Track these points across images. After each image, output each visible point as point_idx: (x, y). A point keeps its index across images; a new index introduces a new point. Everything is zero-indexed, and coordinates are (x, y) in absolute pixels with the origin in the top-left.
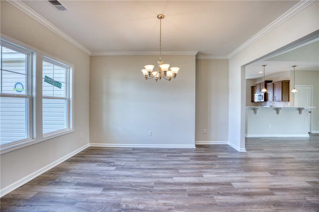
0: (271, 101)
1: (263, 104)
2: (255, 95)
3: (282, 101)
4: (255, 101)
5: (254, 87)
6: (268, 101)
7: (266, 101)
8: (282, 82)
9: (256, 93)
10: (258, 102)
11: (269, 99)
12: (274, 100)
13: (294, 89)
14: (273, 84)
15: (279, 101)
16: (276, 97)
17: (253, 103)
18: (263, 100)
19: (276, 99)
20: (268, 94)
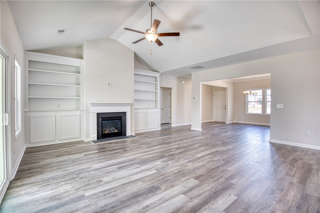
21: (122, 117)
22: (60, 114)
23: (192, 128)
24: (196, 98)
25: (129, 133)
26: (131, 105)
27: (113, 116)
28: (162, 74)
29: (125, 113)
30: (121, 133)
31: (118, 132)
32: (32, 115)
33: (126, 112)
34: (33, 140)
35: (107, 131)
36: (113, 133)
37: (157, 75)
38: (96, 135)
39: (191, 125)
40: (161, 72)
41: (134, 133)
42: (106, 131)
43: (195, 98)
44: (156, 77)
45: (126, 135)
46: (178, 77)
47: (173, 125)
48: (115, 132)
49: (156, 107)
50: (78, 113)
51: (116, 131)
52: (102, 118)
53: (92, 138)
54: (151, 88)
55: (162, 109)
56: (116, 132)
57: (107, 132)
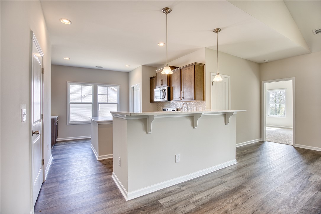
0: (178, 99)
1: (166, 105)
2: (155, 90)
3: (195, 99)
4: (155, 100)
5: (154, 78)
6: (174, 100)
7: (170, 101)
8: (194, 66)
9: (156, 87)
10: (159, 102)
11: (174, 97)
12: (182, 98)
13: (218, 74)
14: (181, 70)
15: (191, 100)
16: (185, 93)
17: (152, 103)
18: (166, 99)
19: (185, 97)
20: (174, 88)
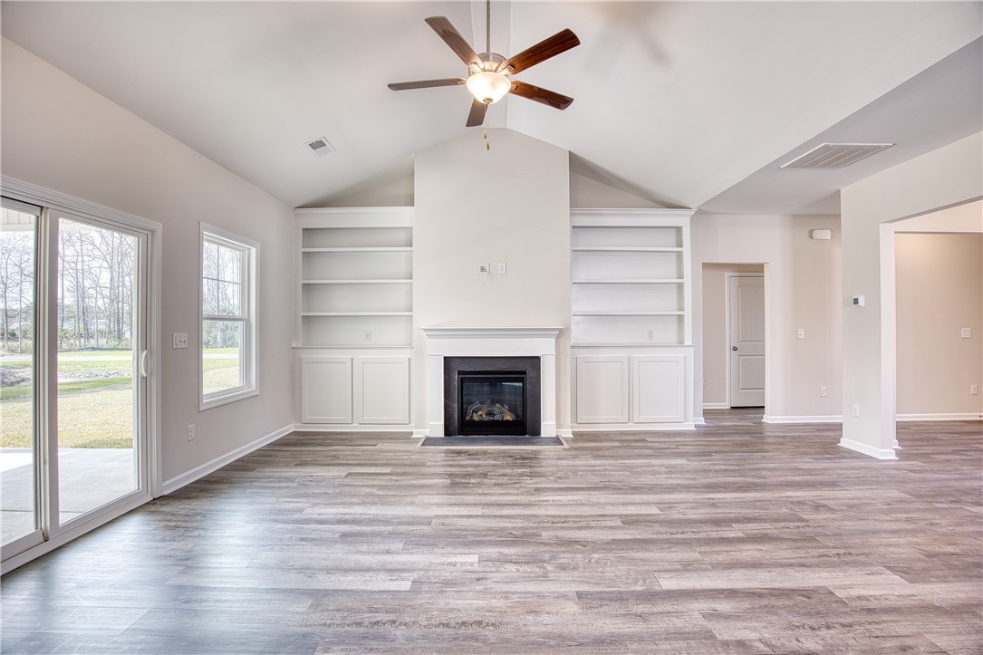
21: (524, 373)
22: (361, 356)
23: (845, 443)
24: (861, 302)
25: (548, 427)
26: (561, 334)
27: (495, 369)
28: (700, 212)
29: (535, 361)
30: (523, 425)
31: (513, 421)
32: (307, 355)
33: (538, 358)
34: (307, 417)
35: (480, 413)
36: (497, 421)
37: (682, 219)
38: (443, 422)
39: (838, 427)
40: (695, 206)
41: (571, 430)
42: (477, 412)
43: (856, 301)
44: (679, 230)
45: (539, 434)
46: (794, 216)
47: (769, 418)
48: (505, 419)
49: (681, 342)
50: (407, 354)
51: (509, 417)
52: (459, 373)
53: (428, 430)
54: (662, 271)
55: (735, 349)
56: (508, 421)
57: (479, 415)
